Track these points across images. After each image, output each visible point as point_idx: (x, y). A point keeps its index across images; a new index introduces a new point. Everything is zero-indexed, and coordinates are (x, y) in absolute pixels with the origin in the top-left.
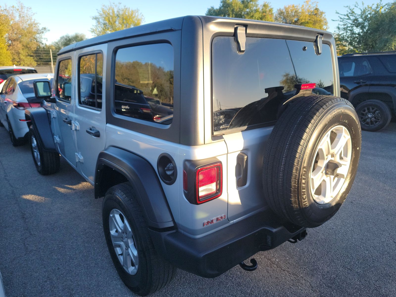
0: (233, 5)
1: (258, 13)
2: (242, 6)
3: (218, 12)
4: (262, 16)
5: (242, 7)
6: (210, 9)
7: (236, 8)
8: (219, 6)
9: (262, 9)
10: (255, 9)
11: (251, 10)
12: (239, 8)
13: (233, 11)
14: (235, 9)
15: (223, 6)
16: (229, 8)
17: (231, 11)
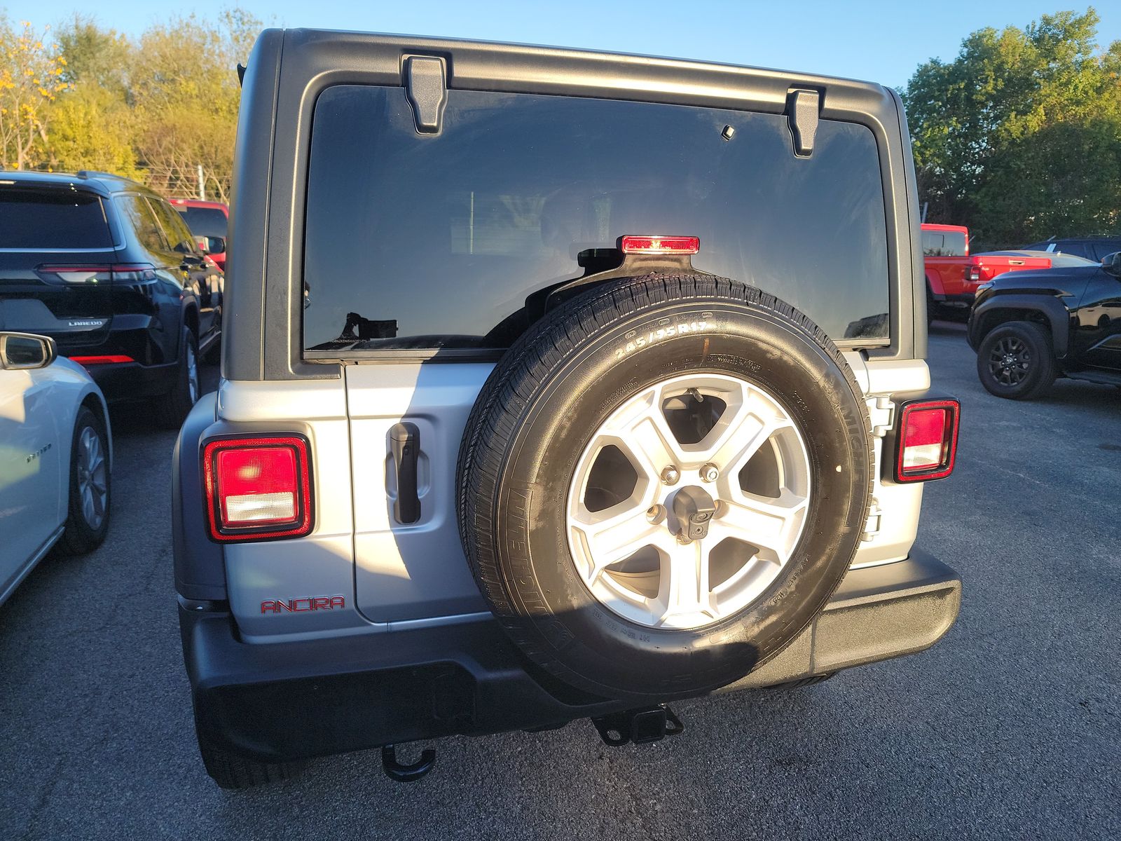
0: (1002, 50)
1: (1088, 72)
2: (1033, 53)
3: (950, 74)
4: (1102, 81)
5: (1033, 57)
6: (926, 66)
7: (1010, 59)
8: (958, 55)
9: (1106, 60)
10: (1080, 60)
11: (1063, 64)
12: (1024, 61)
13: (999, 69)
14: (1007, 63)
15: (970, 55)
16: (986, 61)
17: (992, 68)
